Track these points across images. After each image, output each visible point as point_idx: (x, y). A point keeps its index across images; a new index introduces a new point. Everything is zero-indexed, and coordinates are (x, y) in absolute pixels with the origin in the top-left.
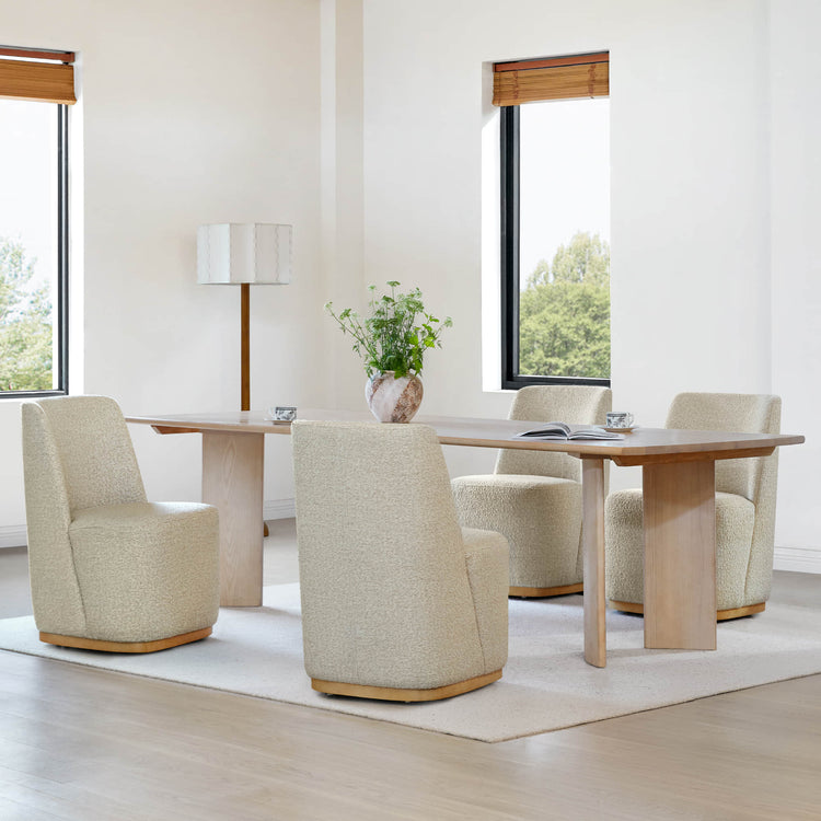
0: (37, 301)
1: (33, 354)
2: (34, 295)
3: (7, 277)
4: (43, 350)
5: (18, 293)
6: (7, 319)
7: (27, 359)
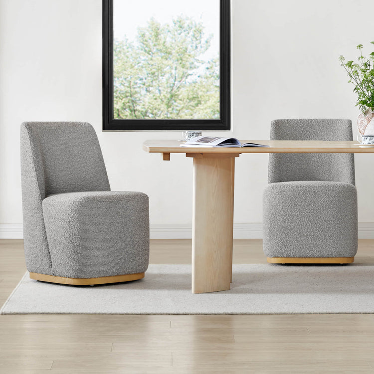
0: (211, 67)
1: (205, 109)
2: (209, 62)
3: (189, 47)
4: (213, 105)
5: (197, 60)
6: (187, 80)
7: (201, 112)
